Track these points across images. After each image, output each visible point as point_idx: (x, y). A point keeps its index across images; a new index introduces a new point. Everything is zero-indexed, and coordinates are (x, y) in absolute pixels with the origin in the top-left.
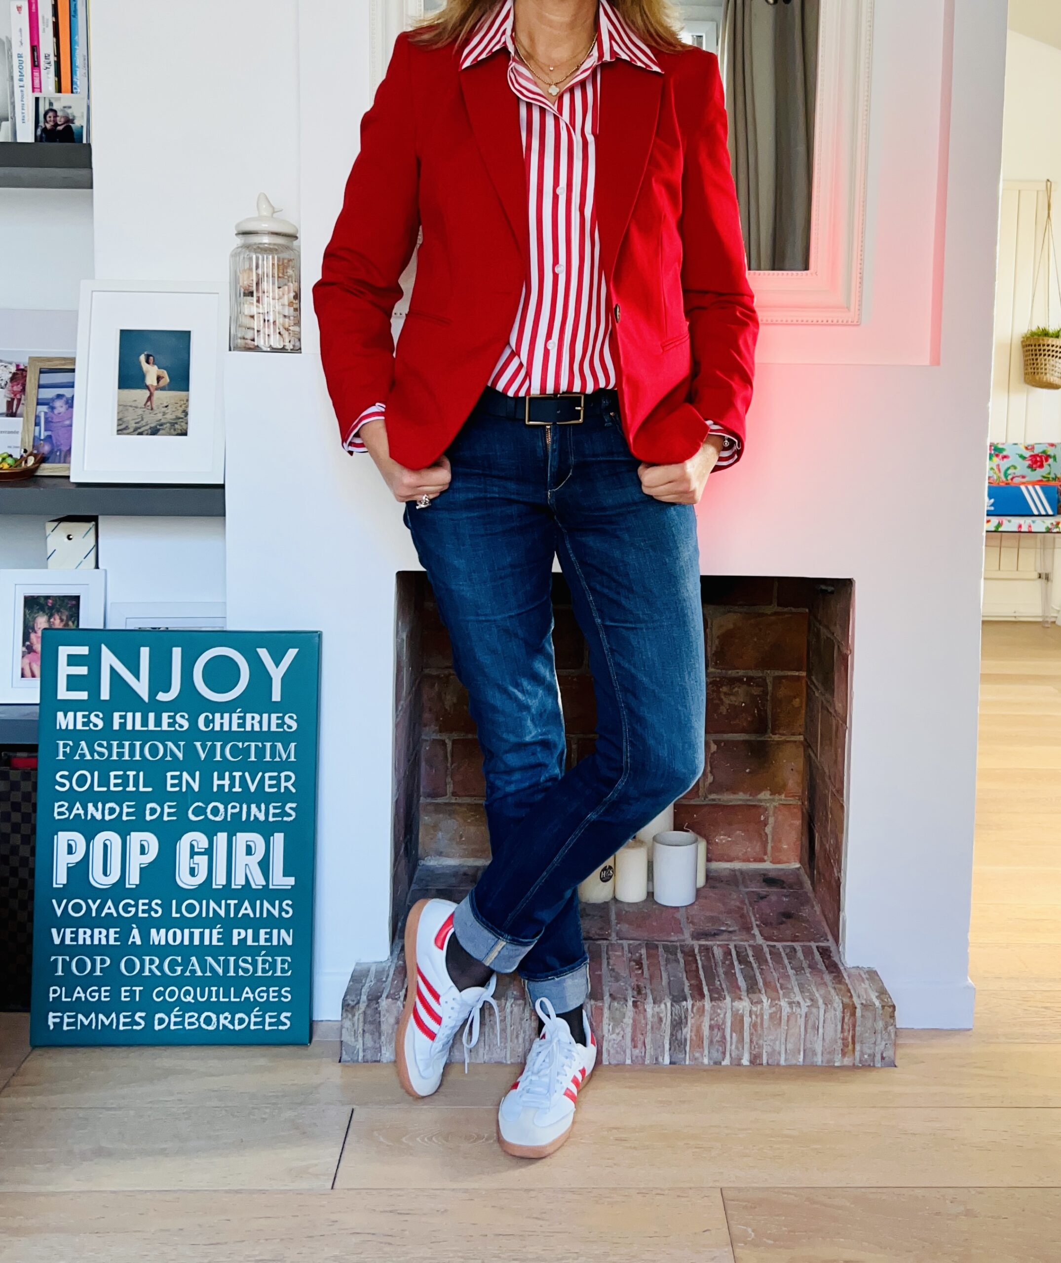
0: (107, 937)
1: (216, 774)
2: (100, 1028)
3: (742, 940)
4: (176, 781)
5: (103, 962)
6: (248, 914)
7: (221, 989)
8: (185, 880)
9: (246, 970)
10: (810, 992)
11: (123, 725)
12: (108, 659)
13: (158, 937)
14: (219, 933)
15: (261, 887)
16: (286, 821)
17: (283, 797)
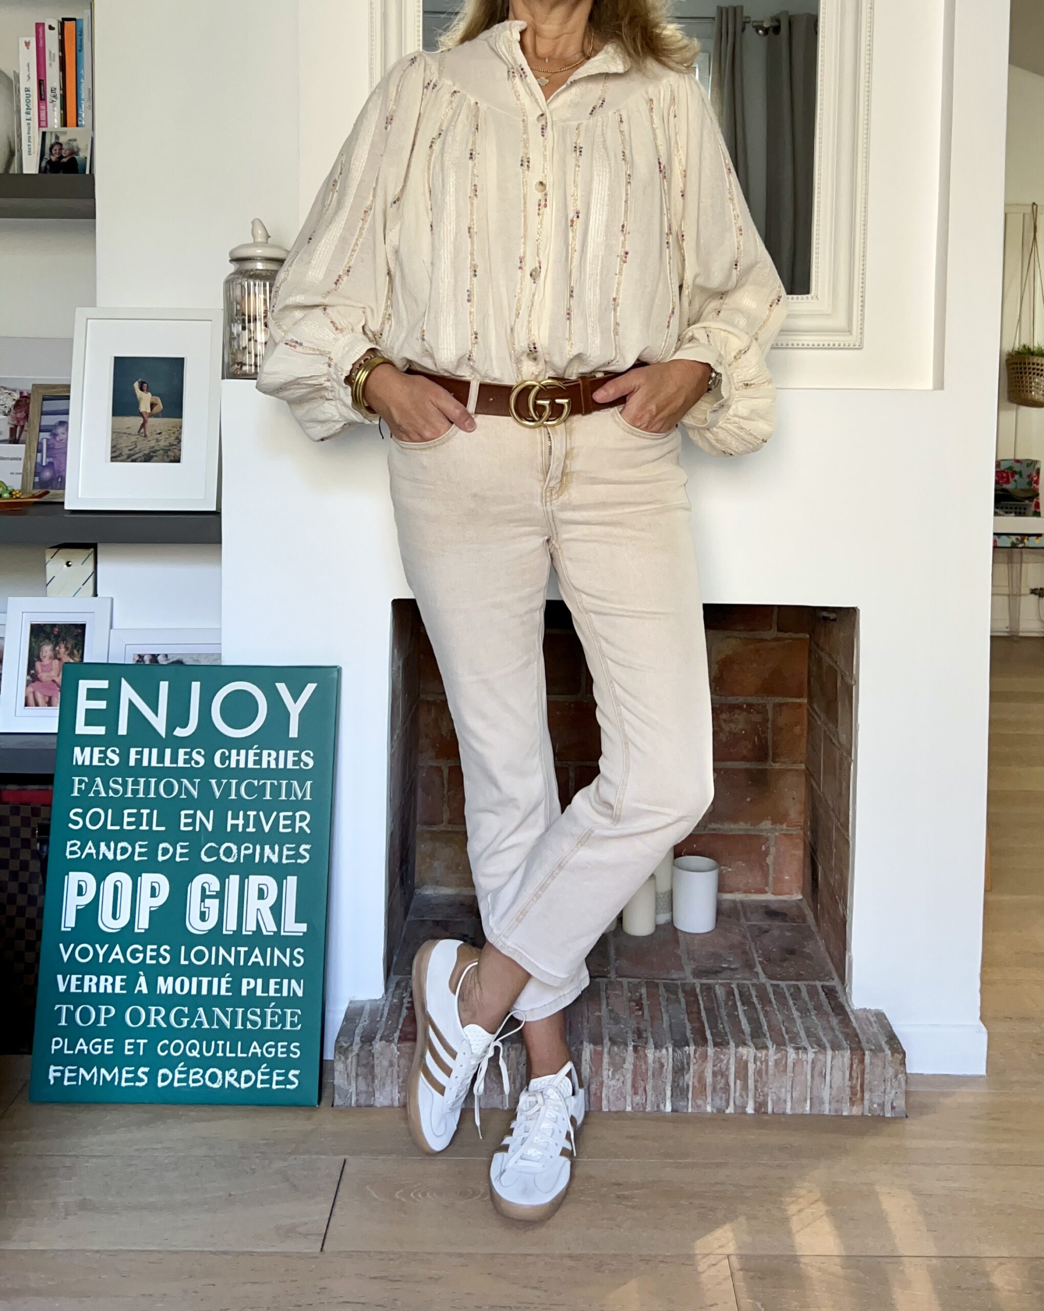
0: (113, 984)
1: (230, 813)
2: (101, 1084)
3: (746, 979)
4: (190, 820)
5: (108, 1011)
6: (258, 963)
7: (228, 1043)
8: (196, 925)
9: (254, 1023)
10: (816, 1037)
11: (139, 761)
12: (127, 693)
13: (165, 985)
14: (228, 982)
15: (272, 934)
16: (300, 864)
17: (298, 838)
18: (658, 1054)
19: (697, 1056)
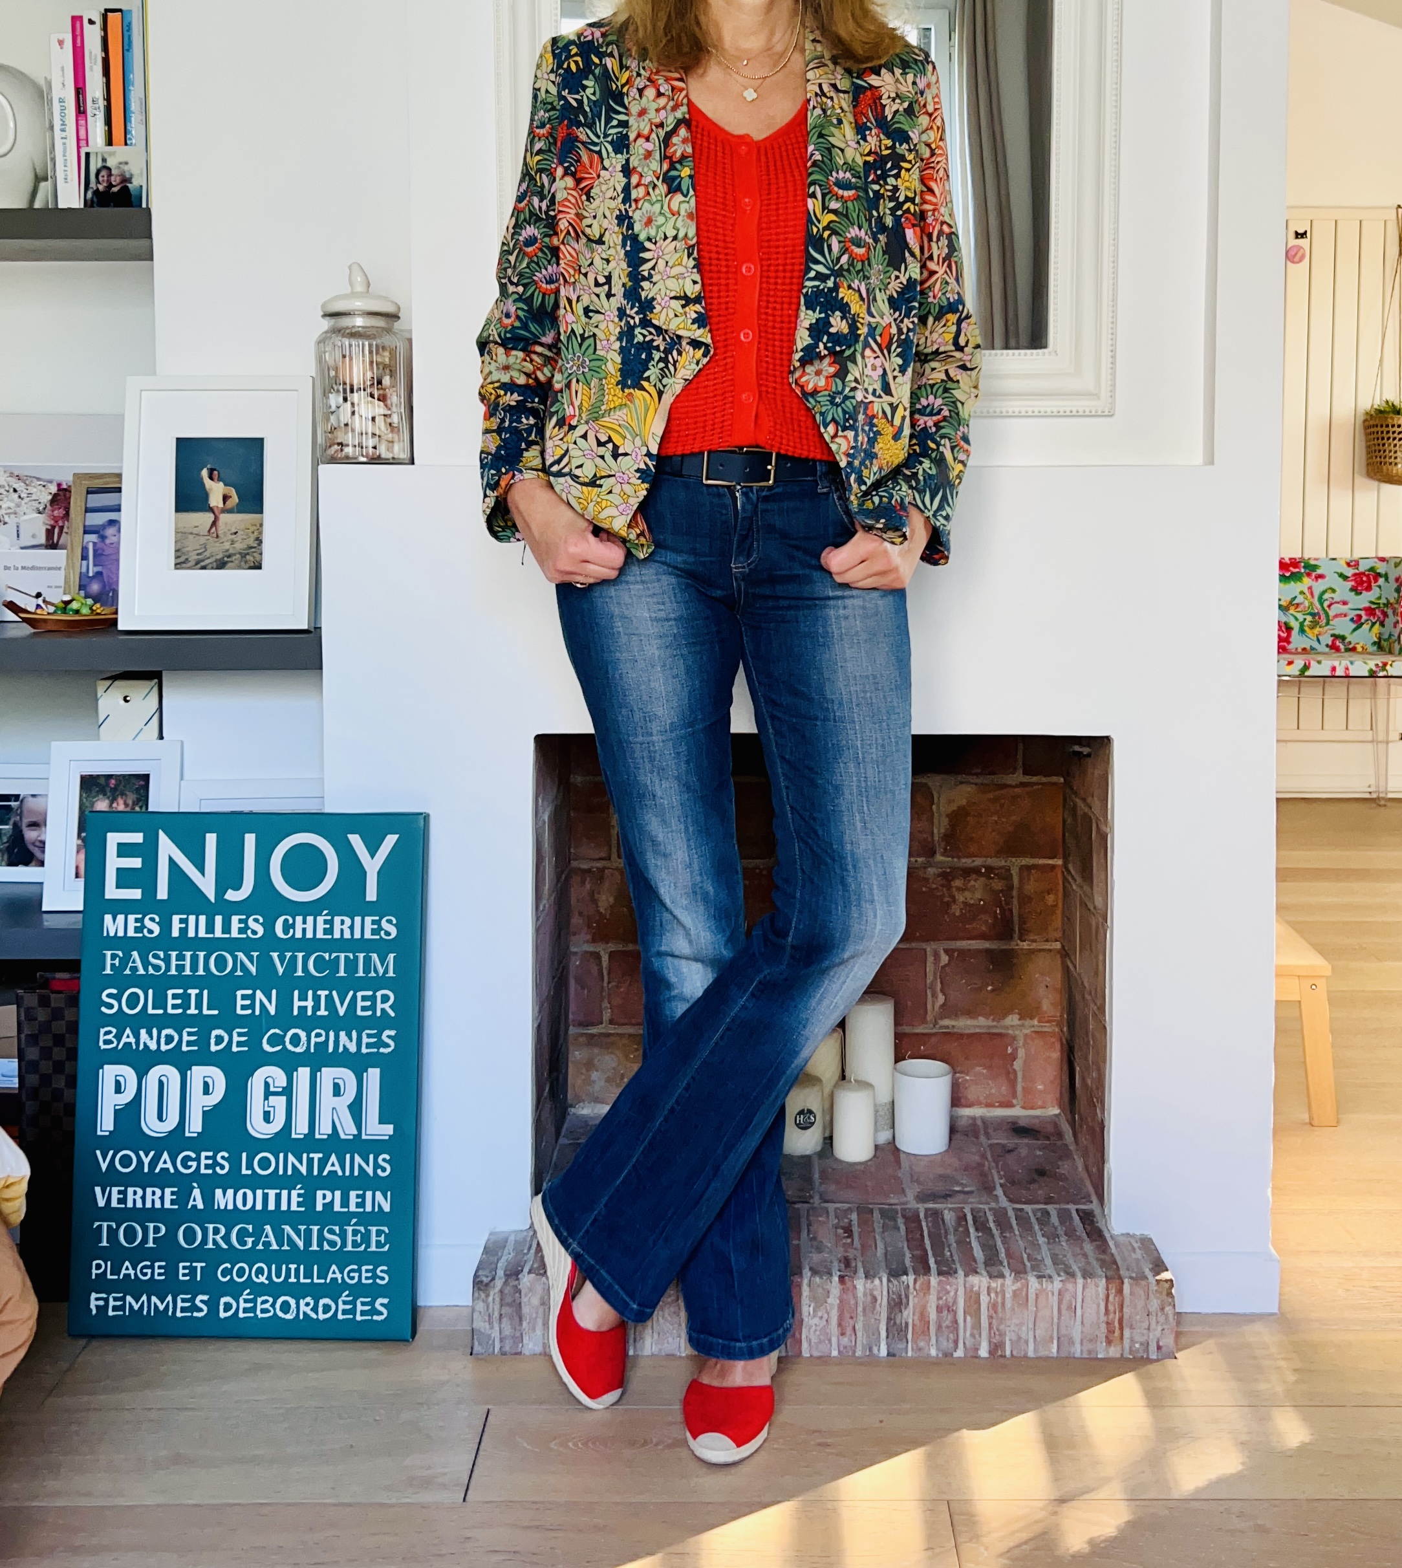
0: (162, 1198)
1: (296, 993)
2: (152, 1313)
3: (981, 1203)
4: (248, 1002)
5: (156, 1230)
6: (336, 1172)
8: (258, 1128)
9: (332, 1244)
10: (1064, 1264)
11: (183, 931)
12: (167, 848)
13: (224, 1199)
14: (299, 1196)
15: (351, 1137)
16: (383, 1053)
17: (382, 1022)
19: (918, 1286)
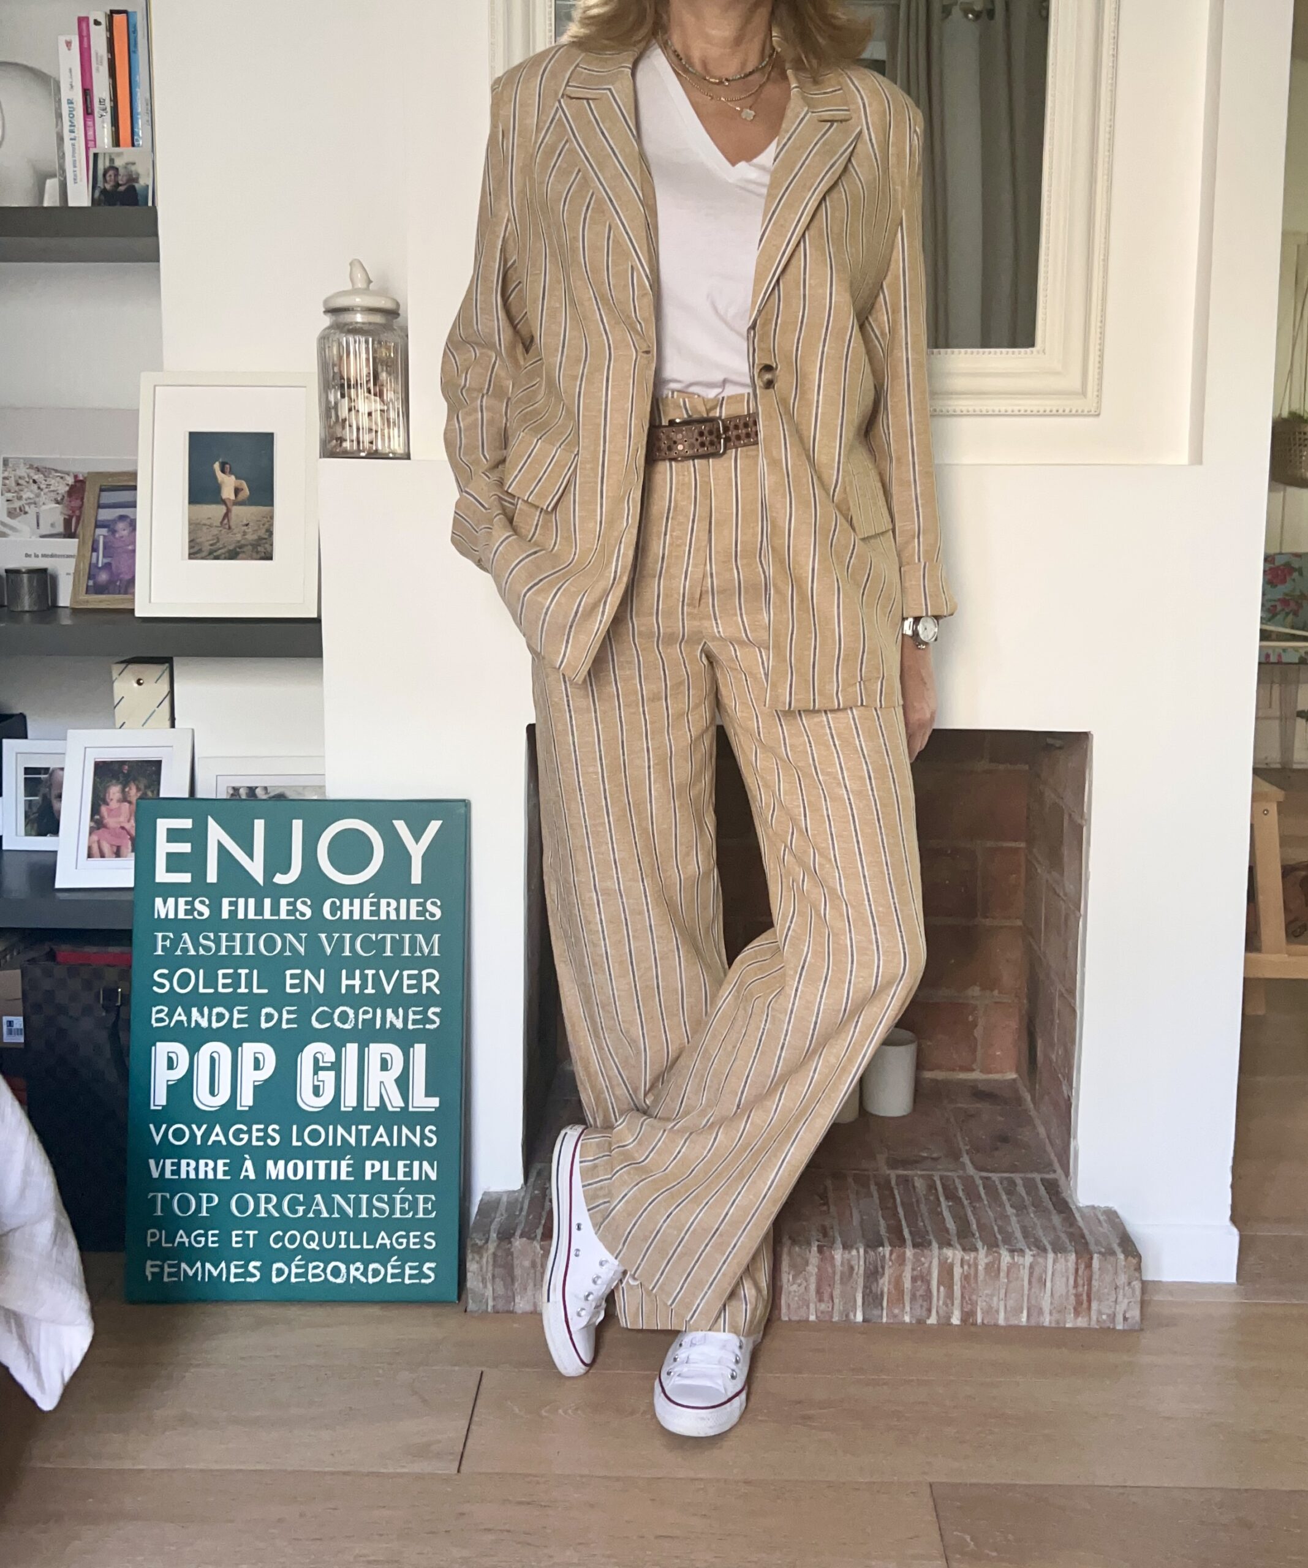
0: (215, 1169)
1: (344, 972)
2: (206, 1280)
3: (950, 1171)
4: (297, 981)
5: (210, 1200)
6: (384, 1143)
7: (352, 1234)
8: (308, 1101)
9: (381, 1211)
10: (1034, 1238)
11: (233, 913)
12: (216, 833)
13: (275, 1170)
14: (348, 1166)
15: (399, 1110)
16: (428, 1029)
17: (424, 1000)
18: (847, 1256)
19: (893, 1257)
